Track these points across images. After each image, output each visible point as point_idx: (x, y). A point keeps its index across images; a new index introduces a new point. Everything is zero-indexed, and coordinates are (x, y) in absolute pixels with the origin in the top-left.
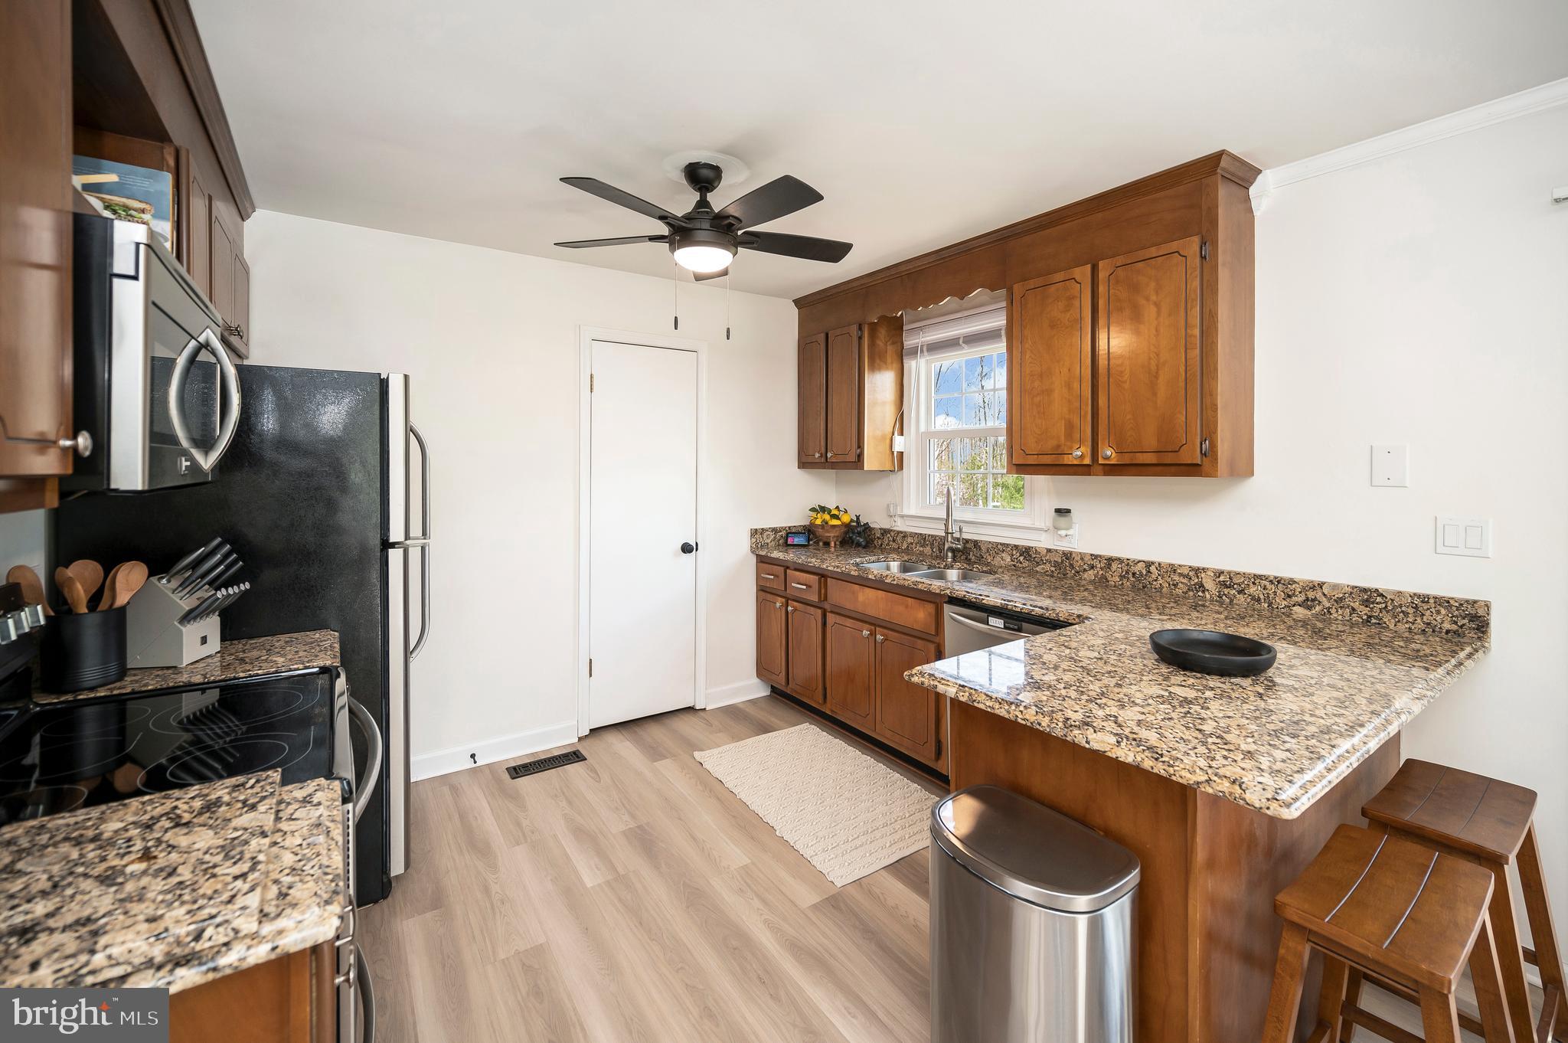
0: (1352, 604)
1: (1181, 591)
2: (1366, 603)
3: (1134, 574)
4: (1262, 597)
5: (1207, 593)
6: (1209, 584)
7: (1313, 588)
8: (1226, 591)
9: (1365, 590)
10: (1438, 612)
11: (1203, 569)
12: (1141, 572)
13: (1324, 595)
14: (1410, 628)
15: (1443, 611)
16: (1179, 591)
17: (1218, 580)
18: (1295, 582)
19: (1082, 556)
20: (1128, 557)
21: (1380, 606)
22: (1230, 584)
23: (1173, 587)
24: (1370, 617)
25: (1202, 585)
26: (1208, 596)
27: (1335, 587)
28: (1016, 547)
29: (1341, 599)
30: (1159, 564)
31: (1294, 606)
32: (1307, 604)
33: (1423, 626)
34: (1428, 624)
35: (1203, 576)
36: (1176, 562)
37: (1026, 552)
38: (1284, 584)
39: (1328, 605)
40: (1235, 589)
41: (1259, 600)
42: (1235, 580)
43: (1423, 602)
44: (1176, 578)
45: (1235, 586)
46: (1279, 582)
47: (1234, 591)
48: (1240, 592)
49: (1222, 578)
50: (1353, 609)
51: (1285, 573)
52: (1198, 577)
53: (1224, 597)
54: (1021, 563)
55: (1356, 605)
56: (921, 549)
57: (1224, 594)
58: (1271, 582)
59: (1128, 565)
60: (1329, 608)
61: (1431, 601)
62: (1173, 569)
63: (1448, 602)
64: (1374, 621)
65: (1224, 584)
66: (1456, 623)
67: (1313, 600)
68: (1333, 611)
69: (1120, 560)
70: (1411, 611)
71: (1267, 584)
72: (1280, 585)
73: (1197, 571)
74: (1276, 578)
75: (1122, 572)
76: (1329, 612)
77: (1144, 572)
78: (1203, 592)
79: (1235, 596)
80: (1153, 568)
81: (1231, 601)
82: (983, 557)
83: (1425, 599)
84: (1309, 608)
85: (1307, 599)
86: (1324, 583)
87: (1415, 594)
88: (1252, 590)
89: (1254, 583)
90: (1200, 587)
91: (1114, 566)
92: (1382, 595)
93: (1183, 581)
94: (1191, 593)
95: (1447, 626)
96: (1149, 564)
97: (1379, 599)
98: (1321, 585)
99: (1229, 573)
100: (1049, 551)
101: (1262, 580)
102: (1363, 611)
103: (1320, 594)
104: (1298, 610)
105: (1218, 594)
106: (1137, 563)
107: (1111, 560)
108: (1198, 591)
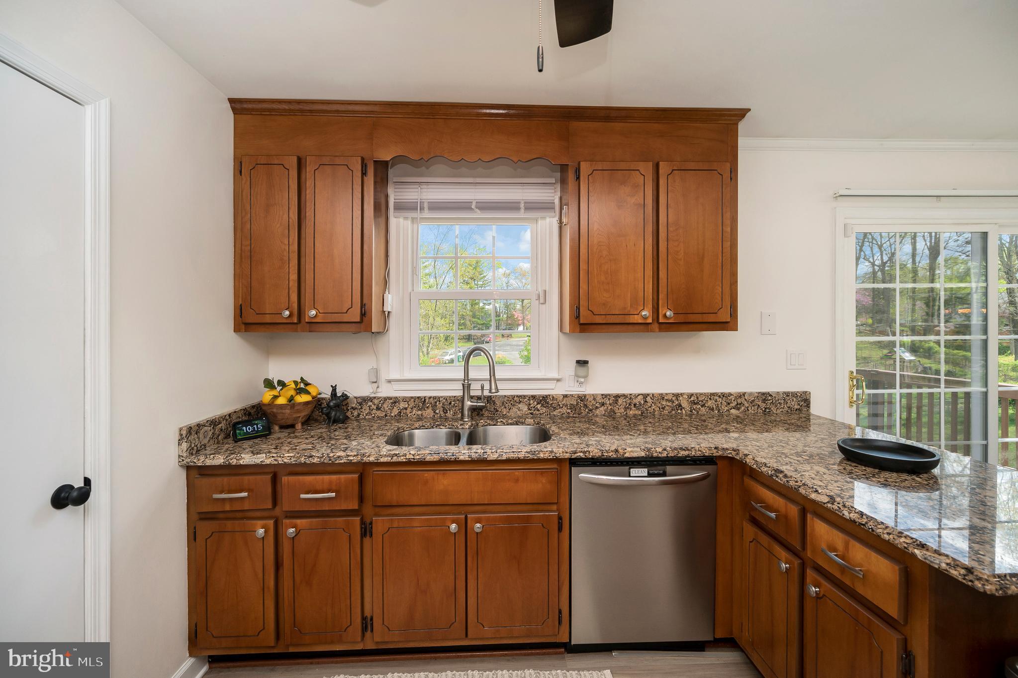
0: (758, 403)
1: (667, 412)
2: (764, 401)
3: (635, 405)
4: (714, 407)
5: (683, 410)
6: (685, 404)
7: (740, 397)
8: (695, 407)
9: (763, 394)
10: (793, 400)
11: (681, 394)
12: (640, 403)
13: (746, 400)
14: (782, 411)
15: (795, 400)
16: (666, 412)
17: (690, 400)
18: (732, 395)
19: (594, 397)
20: (631, 393)
21: (770, 402)
22: (697, 401)
23: (662, 410)
24: (766, 409)
25: (680, 405)
26: (684, 412)
27: (751, 394)
28: (534, 397)
29: (753, 401)
30: (653, 395)
31: (731, 409)
32: (737, 407)
33: (786, 409)
34: (789, 407)
35: (681, 399)
36: (664, 391)
37: (544, 400)
38: (726, 397)
39: (747, 405)
40: (699, 404)
41: (712, 409)
42: (700, 399)
43: (787, 396)
44: (664, 403)
45: (700, 403)
46: (723, 396)
47: (699, 406)
48: (702, 406)
49: (692, 399)
50: (759, 406)
51: (726, 390)
52: (678, 400)
53: (694, 411)
54: (538, 410)
55: (760, 403)
56: (420, 412)
57: (694, 409)
58: (719, 396)
59: (631, 398)
60: (748, 407)
61: (790, 395)
62: (662, 397)
63: (796, 394)
64: (767, 410)
65: (694, 402)
66: (799, 404)
67: (740, 404)
68: (749, 408)
69: (624, 396)
70: (782, 401)
71: (717, 398)
72: (724, 398)
73: (677, 396)
74: (722, 394)
75: (627, 404)
76: (748, 409)
77: (642, 402)
78: (681, 410)
79: (699, 409)
80: (648, 399)
81: (698, 412)
82: (497, 411)
83: (787, 394)
84: (738, 409)
85: (738, 404)
86: (745, 393)
87: (784, 392)
88: (710, 403)
89: (710, 399)
90: (679, 407)
91: (620, 401)
92: (771, 395)
93: (668, 404)
94: (674, 412)
95: (796, 407)
96: (645, 396)
97: (770, 398)
98: (744, 394)
99: (696, 394)
100: (565, 396)
101: (714, 396)
102: (763, 405)
103: (744, 400)
104: (733, 411)
105: (690, 410)
106: (637, 396)
107: (617, 397)
108: (678, 410)
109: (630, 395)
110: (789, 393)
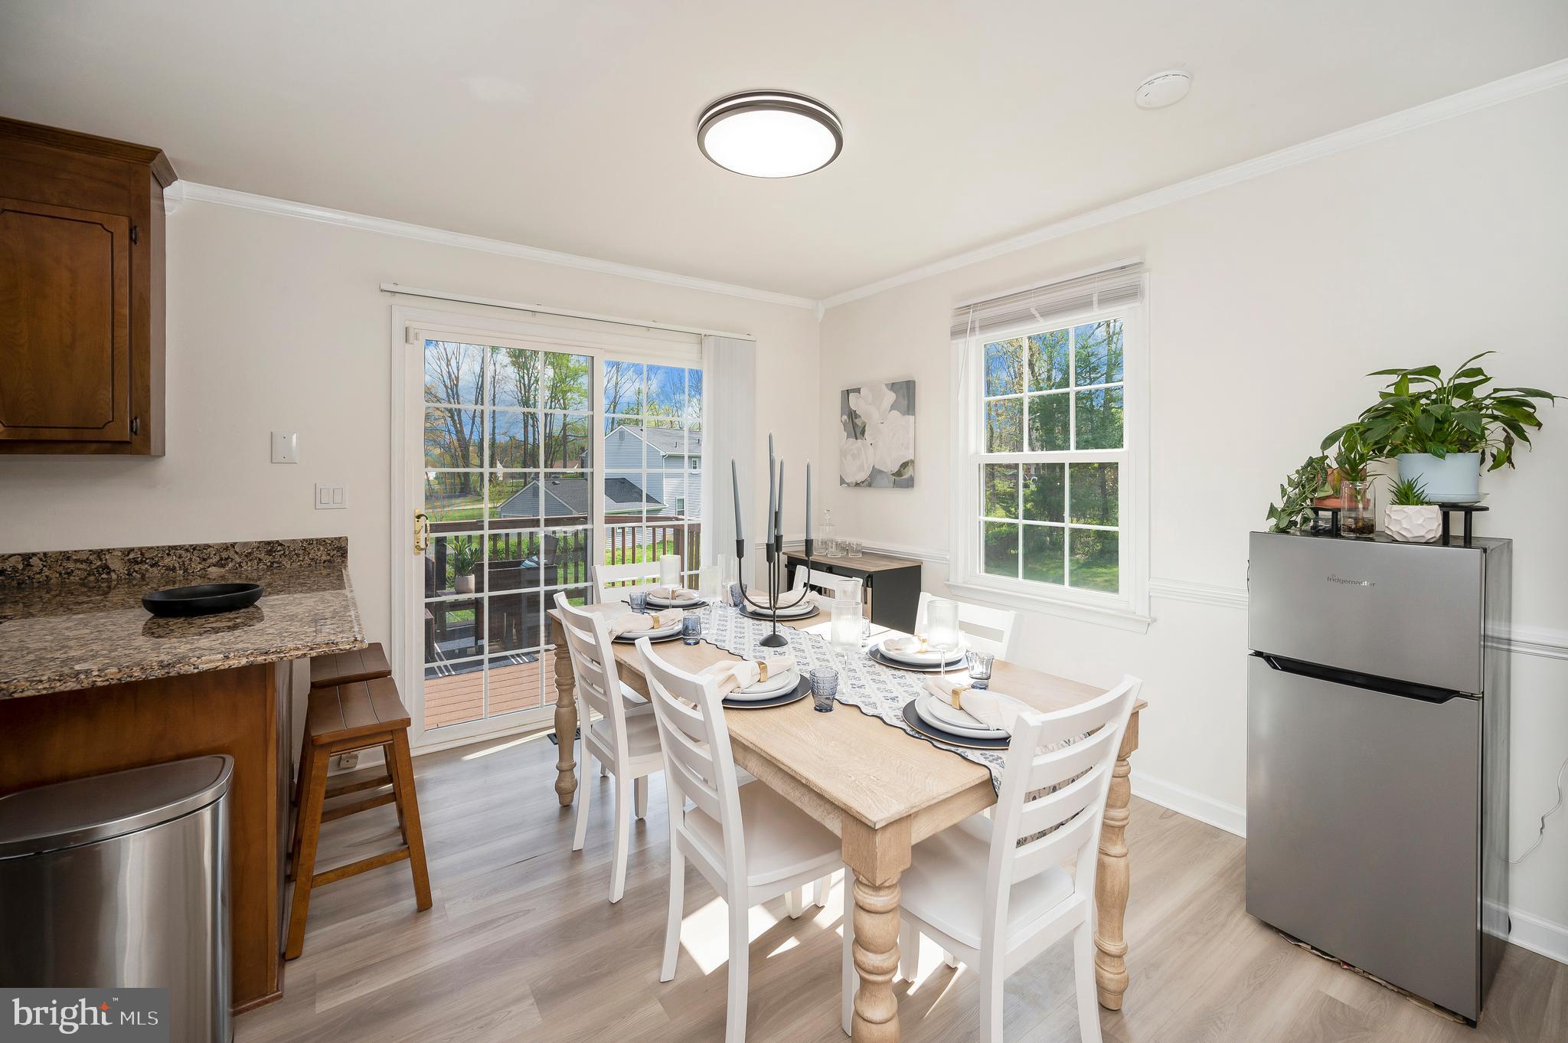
0: (259, 556)
2: (269, 553)
4: (177, 565)
5: (113, 574)
6: (116, 564)
7: (226, 549)
8: (136, 568)
9: (269, 543)
10: (319, 550)
11: (108, 550)
12: (14, 568)
13: (236, 553)
14: (301, 565)
15: (322, 548)
17: (126, 558)
18: (210, 547)
21: (280, 553)
22: (141, 560)
24: (272, 563)
25: (106, 567)
26: (114, 576)
27: (245, 544)
29: (250, 554)
31: (209, 567)
32: (220, 564)
33: (309, 561)
34: (313, 559)
35: (107, 557)
38: (199, 550)
39: (239, 560)
40: (147, 564)
41: (174, 569)
42: (148, 556)
43: (309, 544)
44: (70, 565)
45: (148, 561)
46: (194, 549)
47: (146, 566)
48: (152, 566)
49: (131, 556)
50: (260, 560)
51: (200, 541)
52: (101, 560)
53: (134, 574)
55: (262, 556)
57: (135, 571)
58: (187, 550)
60: (241, 562)
61: (315, 542)
63: (325, 541)
64: (275, 565)
65: (135, 562)
66: (329, 554)
67: (226, 559)
68: (243, 564)
70: (301, 552)
71: (182, 552)
72: (196, 551)
73: (99, 554)
74: (191, 546)
76: (240, 566)
77: (20, 567)
78: (108, 573)
79: (147, 571)
80: (35, 561)
81: (143, 576)
83: (310, 542)
84: (223, 566)
85: (221, 559)
86: (236, 543)
87: (304, 540)
88: (167, 561)
89: (168, 555)
90: (103, 569)
92: (281, 545)
93: (80, 566)
94: (91, 578)
95: (324, 558)
97: (279, 548)
98: (233, 545)
99: (140, 549)
101: (177, 550)
102: (268, 559)
103: (233, 552)
104: (212, 569)
105: (126, 572)
108: (100, 574)
110: (312, 540)
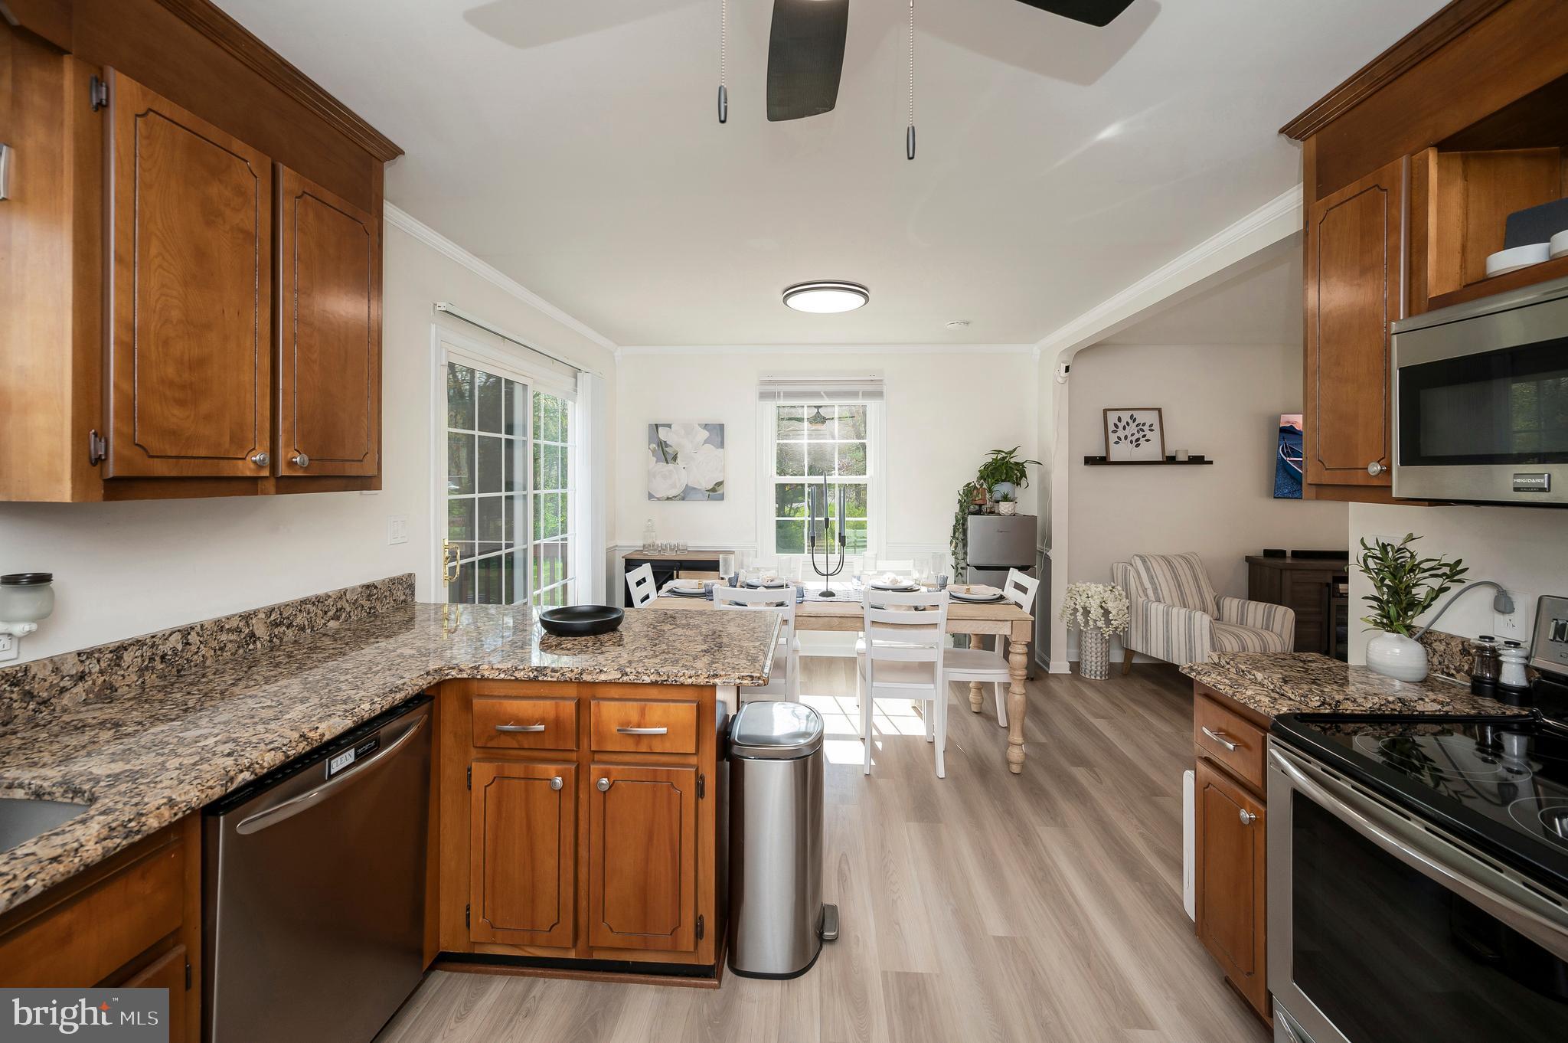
0: (362, 602)
1: (229, 654)
2: (369, 597)
3: (163, 658)
4: (306, 623)
5: (258, 643)
6: (261, 631)
7: (340, 598)
8: (276, 631)
9: (368, 587)
10: (398, 589)
11: (254, 613)
12: (174, 650)
13: (347, 601)
15: (400, 588)
16: (227, 655)
17: (269, 621)
18: (330, 597)
20: (152, 634)
21: (375, 597)
22: (280, 621)
23: (219, 653)
24: (370, 609)
25: (252, 635)
26: (259, 646)
27: (354, 589)
29: (356, 600)
30: (202, 626)
31: (329, 621)
32: (336, 618)
34: (395, 600)
35: (254, 622)
36: (220, 613)
38: (322, 602)
39: (348, 609)
40: (284, 625)
41: (303, 629)
42: (285, 615)
43: (393, 584)
44: (224, 637)
45: (285, 621)
46: (318, 602)
47: (284, 628)
48: (288, 627)
49: (272, 618)
50: (362, 607)
51: (321, 591)
52: (249, 626)
53: (275, 640)
57: (275, 636)
58: (313, 603)
59: (152, 647)
60: (350, 612)
61: (396, 582)
62: (220, 626)
63: (401, 580)
64: (372, 611)
65: (276, 624)
66: (404, 593)
67: (341, 609)
68: (352, 614)
69: (139, 643)
70: (388, 593)
71: (310, 607)
72: (320, 604)
73: (246, 617)
74: (315, 598)
75: (143, 661)
76: (350, 616)
77: (180, 647)
78: (254, 643)
79: (284, 633)
80: (193, 638)
81: (281, 640)
83: (393, 581)
85: (337, 611)
86: (347, 590)
87: (389, 580)
88: (301, 619)
89: (300, 611)
90: (251, 638)
91: (128, 657)
92: (376, 587)
93: (232, 638)
94: (241, 651)
95: (401, 598)
96: (185, 632)
97: (375, 591)
98: (345, 593)
99: (279, 607)
101: (306, 604)
102: (367, 604)
103: (345, 601)
104: (332, 624)
105: (268, 639)
106: (166, 638)
107: (119, 650)
108: (248, 645)
109: (153, 637)
110: (394, 579)
